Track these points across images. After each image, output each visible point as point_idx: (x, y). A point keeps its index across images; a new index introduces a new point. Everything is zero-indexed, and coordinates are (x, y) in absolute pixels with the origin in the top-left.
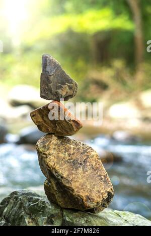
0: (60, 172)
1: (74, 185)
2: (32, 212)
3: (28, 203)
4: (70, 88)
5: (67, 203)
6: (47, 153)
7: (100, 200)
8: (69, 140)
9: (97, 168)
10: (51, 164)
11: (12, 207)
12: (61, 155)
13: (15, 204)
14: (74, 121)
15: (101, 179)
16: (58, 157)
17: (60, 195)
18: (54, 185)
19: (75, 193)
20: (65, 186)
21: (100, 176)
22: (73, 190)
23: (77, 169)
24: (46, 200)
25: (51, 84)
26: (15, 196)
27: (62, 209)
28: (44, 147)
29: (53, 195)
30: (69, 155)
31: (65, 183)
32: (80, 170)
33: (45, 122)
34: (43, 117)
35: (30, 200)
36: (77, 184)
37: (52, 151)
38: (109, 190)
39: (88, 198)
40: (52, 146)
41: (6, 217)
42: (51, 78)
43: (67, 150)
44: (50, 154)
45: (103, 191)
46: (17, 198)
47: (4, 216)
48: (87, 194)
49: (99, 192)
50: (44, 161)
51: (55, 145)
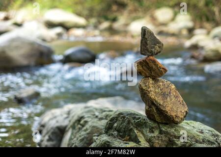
0: (159, 101)
1: (167, 109)
2: (137, 126)
3: (133, 120)
4: (159, 47)
5: (162, 119)
6: (149, 90)
7: (182, 117)
8: (158, 80)
9: (177, 96)
10: (153, 97)
11: (122, 123)
12: (157, 90)
13: (124, 121)
14: (163, 68)
15: (181, 103)
16: (155, 92)
17: (158, 115)
18: (155, 110)
19: (169, 114)
20: (162, 110)
21: (179, 101)
22: (167, 112)
23: (166, 98)
24: (146, 118)
25: (148, 46)
26: (122, 116)
27: (158, 123)
28: (146, 86)
29: (153, 115)
30: (161, 90)
31: (162, 108)
32: (168, 99)
33: (144, 69)
34: (142, 67)
35: (134, 118)
36: (169, 108)
37: (152, 89)
38: (186, 110)
39: (176, 116)
40: (151, 85)
41: (117, 129)
42: (148, 42)
43: (159, 87)
44: (151, 91)
45: (183, 111)
46: (124, 117)
47: (115, 129)
48: (175, 114)
49: (181, 112)
50: (148, 95)
51: (152, 84)
